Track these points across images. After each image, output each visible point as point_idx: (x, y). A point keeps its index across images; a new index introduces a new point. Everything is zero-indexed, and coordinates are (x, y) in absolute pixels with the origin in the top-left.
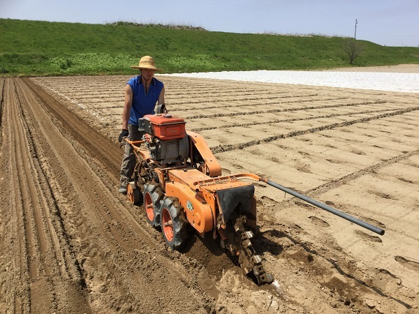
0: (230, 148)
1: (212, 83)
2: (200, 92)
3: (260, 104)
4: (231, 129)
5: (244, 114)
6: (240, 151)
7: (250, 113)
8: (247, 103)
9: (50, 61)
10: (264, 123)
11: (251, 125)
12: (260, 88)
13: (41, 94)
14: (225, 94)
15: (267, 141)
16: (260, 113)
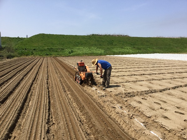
0: (155, 91)
1: (134, 59)
2: (130, 63)
3: (162, 69)
4: (152, 82)
5: (156, 74)
6: (161, 93)
7: (159, 74)
8: (155, 69)
9: (65, 50)
10: (168, 79)
11: (161, 79)
12: (159, 61)
13: (62, 64)
14: (142, 64)
15: (174, 88)
16: (164, 74)
